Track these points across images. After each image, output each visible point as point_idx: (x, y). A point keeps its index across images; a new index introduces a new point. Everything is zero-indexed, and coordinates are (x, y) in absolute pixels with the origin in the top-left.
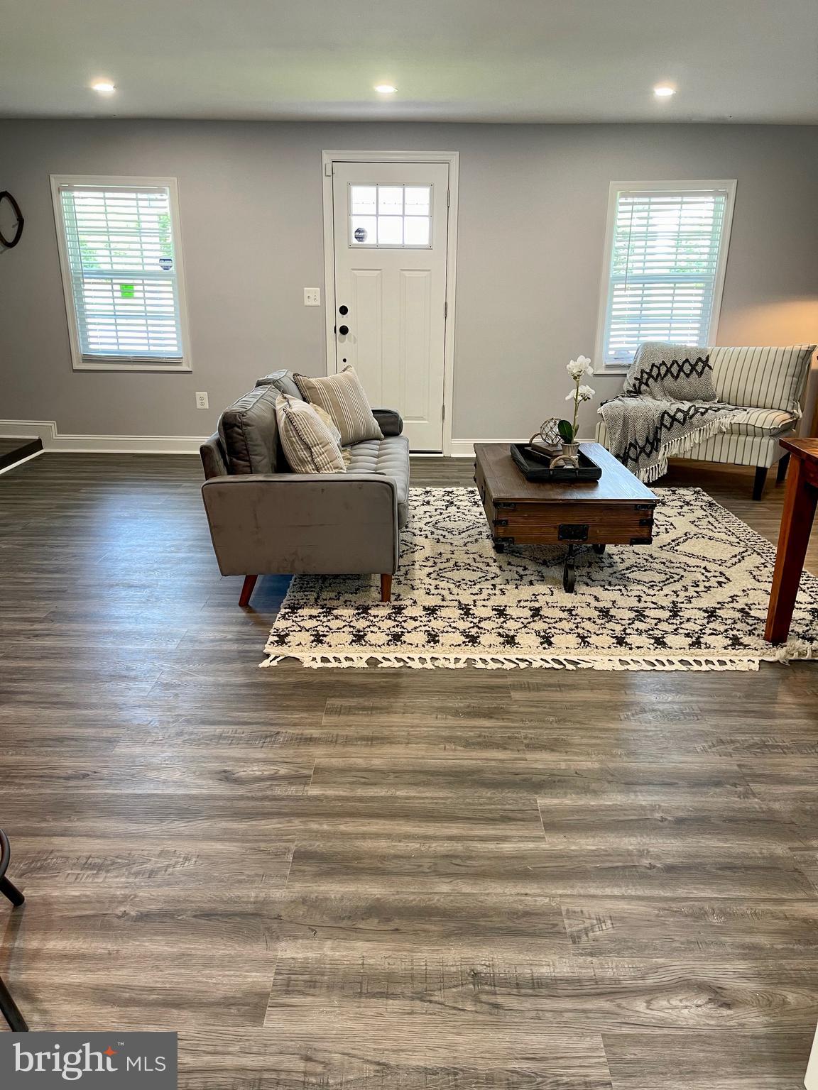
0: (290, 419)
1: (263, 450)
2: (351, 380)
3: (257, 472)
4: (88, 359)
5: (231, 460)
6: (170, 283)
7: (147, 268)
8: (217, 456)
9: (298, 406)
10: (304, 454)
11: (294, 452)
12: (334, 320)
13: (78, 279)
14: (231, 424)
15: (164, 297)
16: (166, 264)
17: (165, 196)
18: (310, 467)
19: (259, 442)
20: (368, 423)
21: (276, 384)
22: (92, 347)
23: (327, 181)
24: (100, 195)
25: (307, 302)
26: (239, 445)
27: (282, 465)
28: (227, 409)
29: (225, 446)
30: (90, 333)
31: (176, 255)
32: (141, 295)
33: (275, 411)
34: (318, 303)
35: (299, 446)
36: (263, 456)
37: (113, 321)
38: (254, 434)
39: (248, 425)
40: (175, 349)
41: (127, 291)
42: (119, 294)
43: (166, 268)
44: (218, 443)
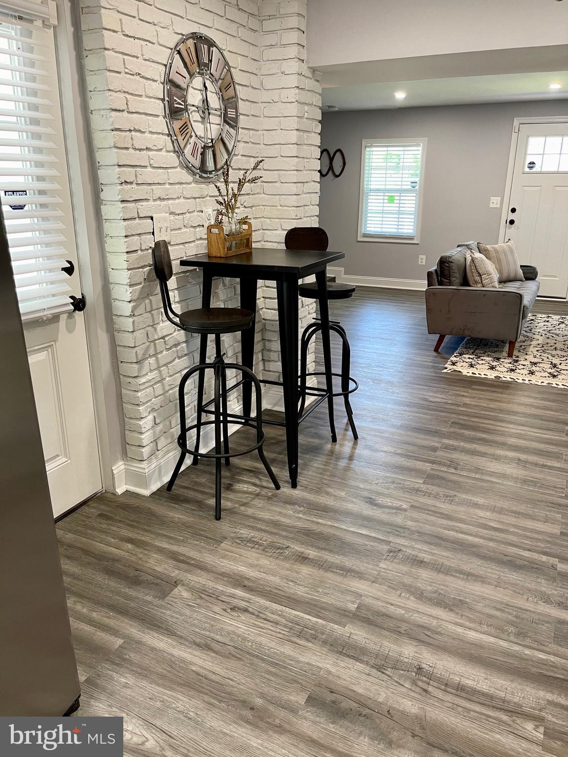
0: (473, 260)
1: (457, 275)
2: (510, 247)
3: (452, 285)
4: (365, 236)
5: (441, 279)
6: (415, 195)
7: (404, 187)
8: (435, 276)
9: (477, 255)
10: (478, 278)
11: (472, 276)
12: (506, 215)
13: (367, 193)
14: (444, 263)
15: (410, 203)
16: (414, 185)
17: (420, 148)
18: (480, 285)
19: (456, 271)
20: (516, 271)
21: (468, 247)
22: (368, 229)
23: (514, 135)
24: (385, 149)
25: (491, 206)
26: (446, 272)
27: (465, 282)
28: (443, 255)
29: (439, 272)
30: (368, 222)
31: (420, 180)
32: (398, 202)
33: (465, 258)
34: (498, 206)
35: (475, 274)
36: (457, 278)
37: (381, 215)
38: (454, 266)
39: (451, 262)
40: (412, 231)
41: (391, 200)
42: (387, 201)
43: (414, 187)
44: (436, 271)
